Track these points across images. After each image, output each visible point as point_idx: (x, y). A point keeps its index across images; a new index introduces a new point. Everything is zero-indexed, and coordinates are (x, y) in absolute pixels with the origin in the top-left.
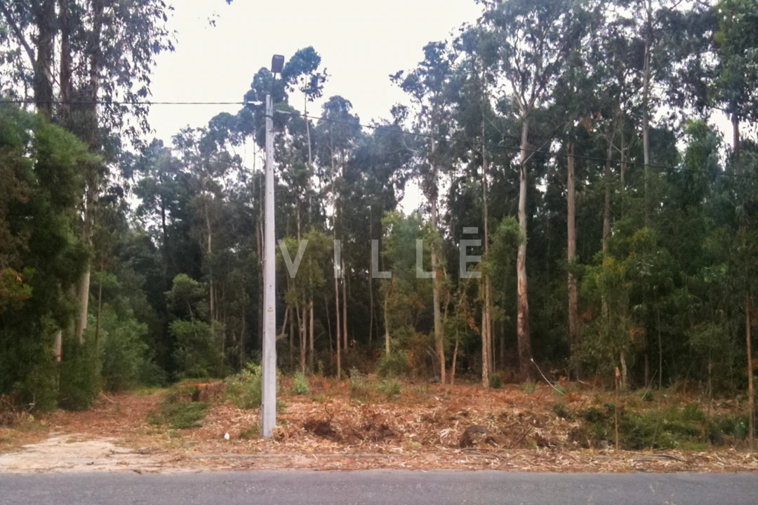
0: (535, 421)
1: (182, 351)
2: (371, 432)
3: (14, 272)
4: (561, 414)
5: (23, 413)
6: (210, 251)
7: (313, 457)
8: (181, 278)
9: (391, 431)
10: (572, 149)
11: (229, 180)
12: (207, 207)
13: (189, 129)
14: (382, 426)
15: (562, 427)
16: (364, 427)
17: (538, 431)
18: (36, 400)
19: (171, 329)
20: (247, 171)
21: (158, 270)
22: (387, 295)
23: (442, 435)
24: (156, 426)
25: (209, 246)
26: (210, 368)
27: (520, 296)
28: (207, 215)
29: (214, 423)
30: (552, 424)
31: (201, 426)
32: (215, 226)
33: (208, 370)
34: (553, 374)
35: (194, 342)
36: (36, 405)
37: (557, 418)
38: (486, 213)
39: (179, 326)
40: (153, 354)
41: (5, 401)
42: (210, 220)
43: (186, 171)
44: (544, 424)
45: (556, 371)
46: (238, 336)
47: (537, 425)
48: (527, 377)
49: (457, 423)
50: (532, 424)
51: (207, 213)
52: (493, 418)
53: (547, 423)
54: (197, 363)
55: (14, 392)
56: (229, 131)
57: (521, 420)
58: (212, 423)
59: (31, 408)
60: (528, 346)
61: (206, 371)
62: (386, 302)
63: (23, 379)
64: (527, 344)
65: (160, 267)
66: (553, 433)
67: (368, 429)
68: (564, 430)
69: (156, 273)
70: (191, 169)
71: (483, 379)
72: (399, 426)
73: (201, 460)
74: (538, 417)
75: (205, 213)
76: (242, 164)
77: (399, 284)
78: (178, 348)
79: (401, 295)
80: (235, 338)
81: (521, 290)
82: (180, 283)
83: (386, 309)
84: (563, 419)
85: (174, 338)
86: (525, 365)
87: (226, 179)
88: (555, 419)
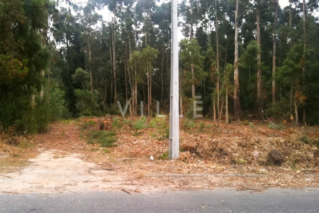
0: (294, 146)
1: (80, 103)
2: (215, 153)
3: (18, 61)
4: (307, 142)
5: (21, 137)
6: (90, 58)
7: (219, 176)
8: (79, 70)
9: (225, 152)
10: (259, 13)
11: (97, 27)
12: (88, 38)
13: (80, 2)
14: (220, 149)
15: (309, 150)
17: (297, 152)
18: (27, 130)
19: (74, 93)
20: (105, 22)
21: (65, 66)
22: (181, 79)
23: (255, 155)
24: (91, 145)
25: (90, 56)
26: (92, 111)
27: (235, 81)
28: (88, 42)
29: (124, 145)
30: (304, 148)
31: (117, 146)
32: (92, 48)
33: (91, 112)
34: (250, 117)
35: (86, 99)
36: (27, 132)
37: (305, 144)
38: (217, 42)
39: (78, 92)
40: (67, 105)
41: (11, 130)
42: (90, 44)
43: (78, 22)
44: (300, 148)
45: (251, 115)
46: (103, 96)
47: (296, 148)
48: (238, 118)
49: (256, 147)
50: (293, 147)
51: (88, 41)
52: (273, 144)
53: (301, 147)
54: (87, 109)
55: (15, 125)
56: (97, 3)
57: (286, 145)
58: (122, 144)
59: (25, 134)
60: (239, 103)
61: (90, 113)
62: (181, 82)
63: (20, 118)
64: (238, 103)
65: (66, 65)
66: (305, 153)
68: (310, 151)
69: (65, 68)
70: (80, 21)
71: (226, 120)
72: (228, 149)
73: (153, 178)
74: (295, 144)
75: (87, 40)
76: (103, 19)
77: (187, 74)
78: (78, 102)
79: (188, 79)
80: (102, 98)
81: (236, 77)
82: (79, 72)
83: (180, 86)
84: (308, 145)
85: (76, 97)
86: (237, 113)
87: (95, 26)
88: (304, 145)
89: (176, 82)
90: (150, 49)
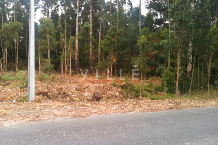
0: (108, 89)
2: (60, 95)
4: (115, 86)
7: (61, 110)
9: (67, 94)
10: (92, 4)
14: (64, 92)
15: (117, 91)
16: (58, 93)
17: (110, 92)
22: (40, 45)
23: (85, 95)
27: (76, 48)
30: (114, 90)
34: (85, 71)
38: (65, 21)
44: (112, 90)
48: (78, 72)
49: (86, 90)
52: (96, 88)
57: (104, 88)
62: (39, 47)
64: (78, 62)
66: (114, 93)
67: (59, 94)
71: (70, 73)
72: (69, 92)
74: (109, 87)
77: (44, 42)
79: (45, 45)
83: (39, 50)
84: (116, 88)
86: (77, 69)
88: (114, 88)
89: (33, 47)
90: (17, 23)
